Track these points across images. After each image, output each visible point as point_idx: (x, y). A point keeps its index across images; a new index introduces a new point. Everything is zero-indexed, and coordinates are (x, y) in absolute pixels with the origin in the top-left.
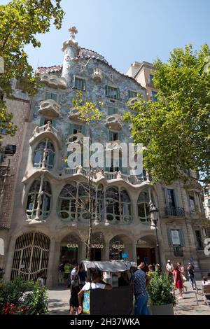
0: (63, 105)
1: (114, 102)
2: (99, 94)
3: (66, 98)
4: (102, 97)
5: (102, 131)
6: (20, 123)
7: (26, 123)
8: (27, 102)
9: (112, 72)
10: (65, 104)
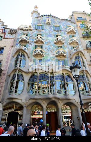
0: (31, 37)
1: (58, 32)
2: (50, 30)
3: (33, 35)
4: (52, 31)
5: (53, 46)
6: (9, 48)
7: (13, 48)
8: (13, 39)
9: (57, 19)
10: (32, 37)
